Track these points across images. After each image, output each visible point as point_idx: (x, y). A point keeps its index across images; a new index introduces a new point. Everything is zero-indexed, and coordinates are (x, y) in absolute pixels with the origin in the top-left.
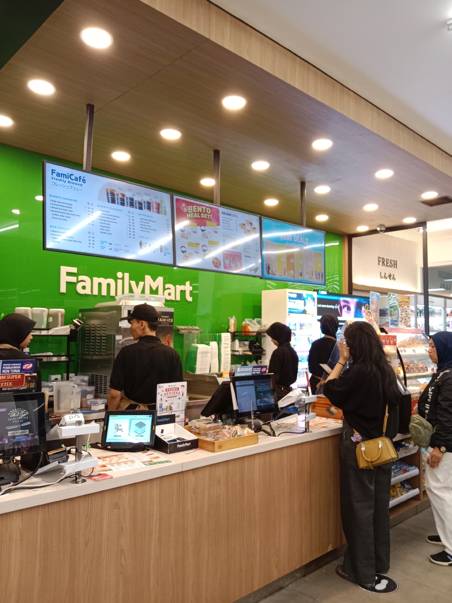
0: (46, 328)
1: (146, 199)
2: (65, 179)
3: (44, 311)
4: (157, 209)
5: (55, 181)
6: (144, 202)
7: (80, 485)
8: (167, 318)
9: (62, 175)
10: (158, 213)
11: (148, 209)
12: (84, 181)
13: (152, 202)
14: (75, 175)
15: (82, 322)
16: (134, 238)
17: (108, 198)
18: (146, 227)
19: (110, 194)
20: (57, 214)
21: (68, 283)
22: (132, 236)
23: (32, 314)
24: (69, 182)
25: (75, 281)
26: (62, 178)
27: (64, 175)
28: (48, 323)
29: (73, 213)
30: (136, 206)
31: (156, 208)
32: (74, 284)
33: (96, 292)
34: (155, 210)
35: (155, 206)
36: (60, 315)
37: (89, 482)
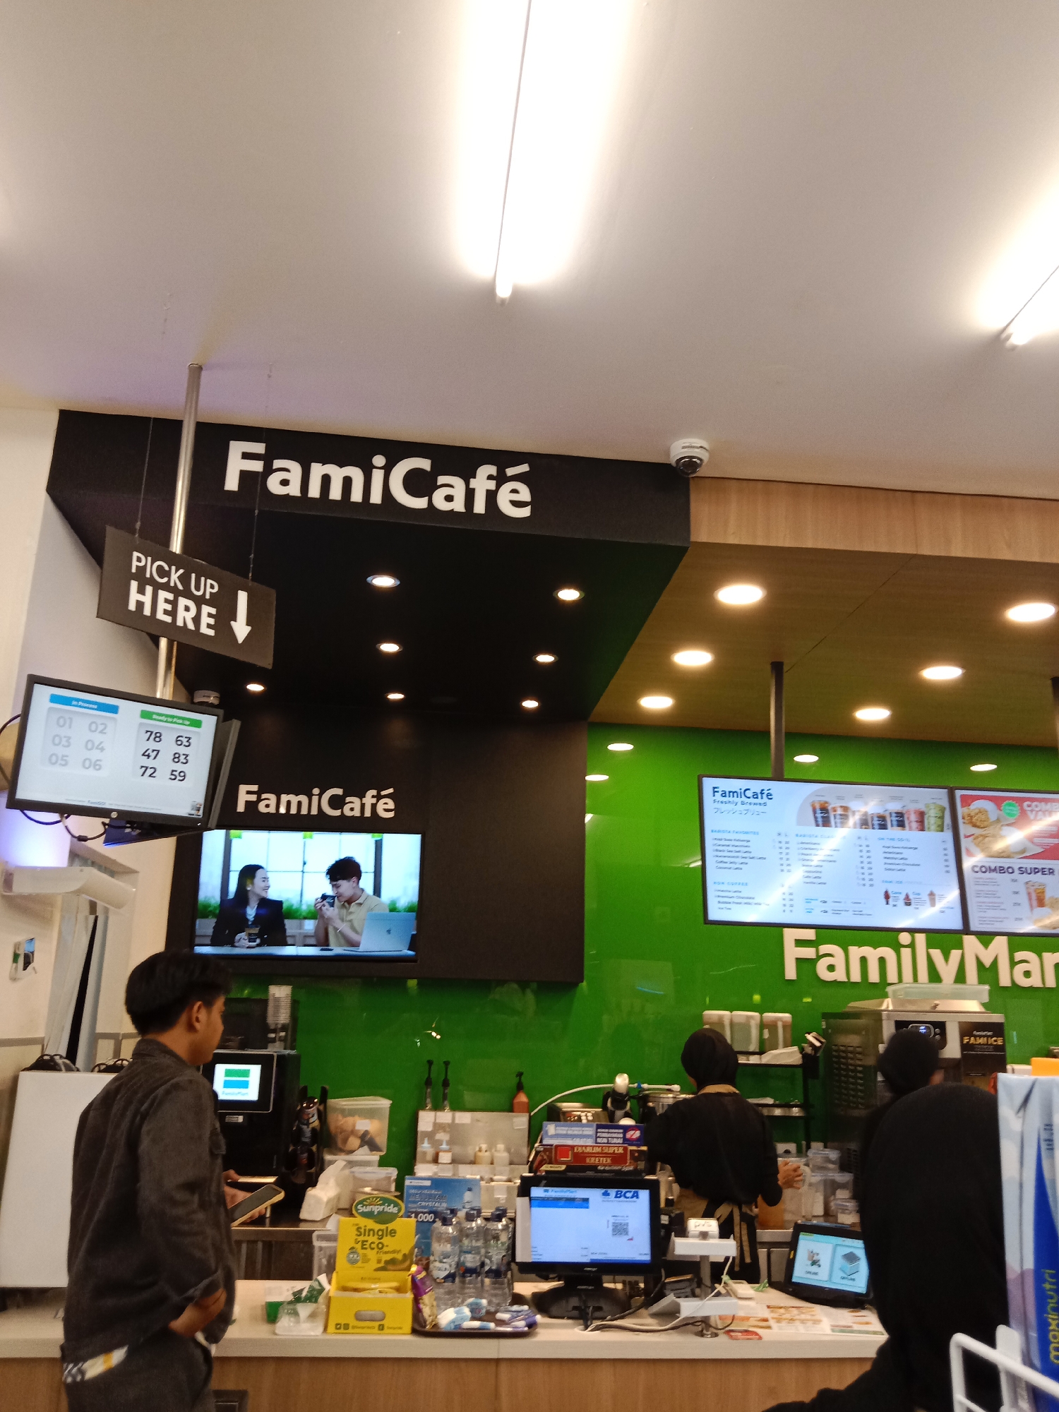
0: (758, 1051)
1: (895, 807)
2: (735, 799)
3: (751, 1017)
4: (919, 823)
5: (719, 806)
6: (891, 814)
7: (707, 1340)
8: (988, 1036)
9: (731, 794)
10: (922, 829)
11: (899, 826)
12: (770, 797)
13: (908, 811)
14: (752, 791)
15: (823, 1040)
16: (871, 885)
17: (816, 818)
18: (897, 861)
19: (819, 811)
20: (725, 860)
21: (799, 961)
22: (867, 883)
23: (732, 1024)
24: (743, 803)
25: (814, 956)
26: (731, 799)
27: (734, 792)
28: (762, 1042)
29: (751, 855)
30: (873, 825)
31: (917, 821)
32: (812, 962)
33: (856, 976)
34: (914, 825)
35: (913, 817)
36: (780, 1024)
37: (723, 1338)
